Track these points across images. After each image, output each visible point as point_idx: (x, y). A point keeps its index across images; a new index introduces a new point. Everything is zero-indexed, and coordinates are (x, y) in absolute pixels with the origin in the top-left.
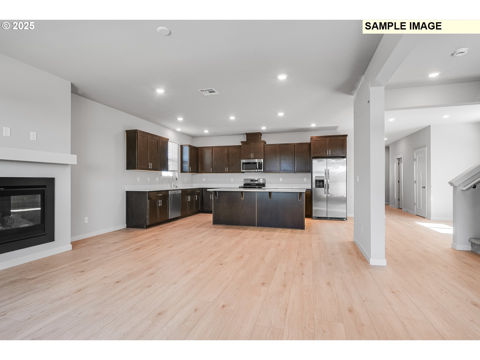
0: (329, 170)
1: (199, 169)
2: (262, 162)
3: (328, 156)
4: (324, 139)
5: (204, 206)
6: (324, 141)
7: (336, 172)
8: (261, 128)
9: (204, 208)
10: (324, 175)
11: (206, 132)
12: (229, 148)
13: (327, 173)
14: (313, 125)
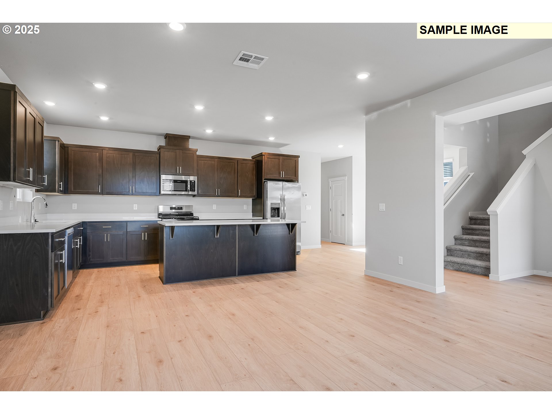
0: (285, 195)
1: (71, 187)
2: (195, 181)
3: (281, 178)
4: (277, 157)
5: (89, 255)
6: (277, 159)
7: (291, 198)
8: (205, 130)
9: (90, 259)
10: (279, 202)
11: (104, 119)
12: (136, 154)
13: (283, 200)
14: (272, 139)
